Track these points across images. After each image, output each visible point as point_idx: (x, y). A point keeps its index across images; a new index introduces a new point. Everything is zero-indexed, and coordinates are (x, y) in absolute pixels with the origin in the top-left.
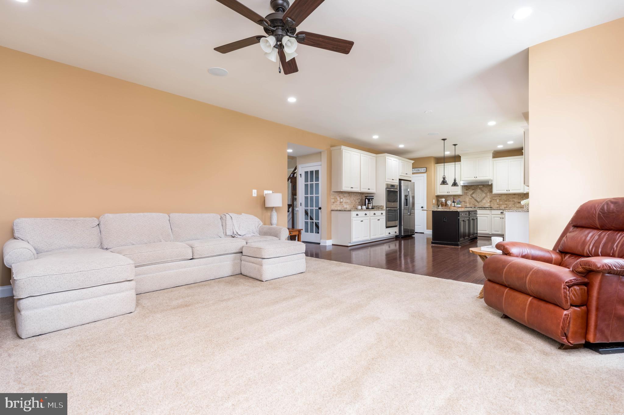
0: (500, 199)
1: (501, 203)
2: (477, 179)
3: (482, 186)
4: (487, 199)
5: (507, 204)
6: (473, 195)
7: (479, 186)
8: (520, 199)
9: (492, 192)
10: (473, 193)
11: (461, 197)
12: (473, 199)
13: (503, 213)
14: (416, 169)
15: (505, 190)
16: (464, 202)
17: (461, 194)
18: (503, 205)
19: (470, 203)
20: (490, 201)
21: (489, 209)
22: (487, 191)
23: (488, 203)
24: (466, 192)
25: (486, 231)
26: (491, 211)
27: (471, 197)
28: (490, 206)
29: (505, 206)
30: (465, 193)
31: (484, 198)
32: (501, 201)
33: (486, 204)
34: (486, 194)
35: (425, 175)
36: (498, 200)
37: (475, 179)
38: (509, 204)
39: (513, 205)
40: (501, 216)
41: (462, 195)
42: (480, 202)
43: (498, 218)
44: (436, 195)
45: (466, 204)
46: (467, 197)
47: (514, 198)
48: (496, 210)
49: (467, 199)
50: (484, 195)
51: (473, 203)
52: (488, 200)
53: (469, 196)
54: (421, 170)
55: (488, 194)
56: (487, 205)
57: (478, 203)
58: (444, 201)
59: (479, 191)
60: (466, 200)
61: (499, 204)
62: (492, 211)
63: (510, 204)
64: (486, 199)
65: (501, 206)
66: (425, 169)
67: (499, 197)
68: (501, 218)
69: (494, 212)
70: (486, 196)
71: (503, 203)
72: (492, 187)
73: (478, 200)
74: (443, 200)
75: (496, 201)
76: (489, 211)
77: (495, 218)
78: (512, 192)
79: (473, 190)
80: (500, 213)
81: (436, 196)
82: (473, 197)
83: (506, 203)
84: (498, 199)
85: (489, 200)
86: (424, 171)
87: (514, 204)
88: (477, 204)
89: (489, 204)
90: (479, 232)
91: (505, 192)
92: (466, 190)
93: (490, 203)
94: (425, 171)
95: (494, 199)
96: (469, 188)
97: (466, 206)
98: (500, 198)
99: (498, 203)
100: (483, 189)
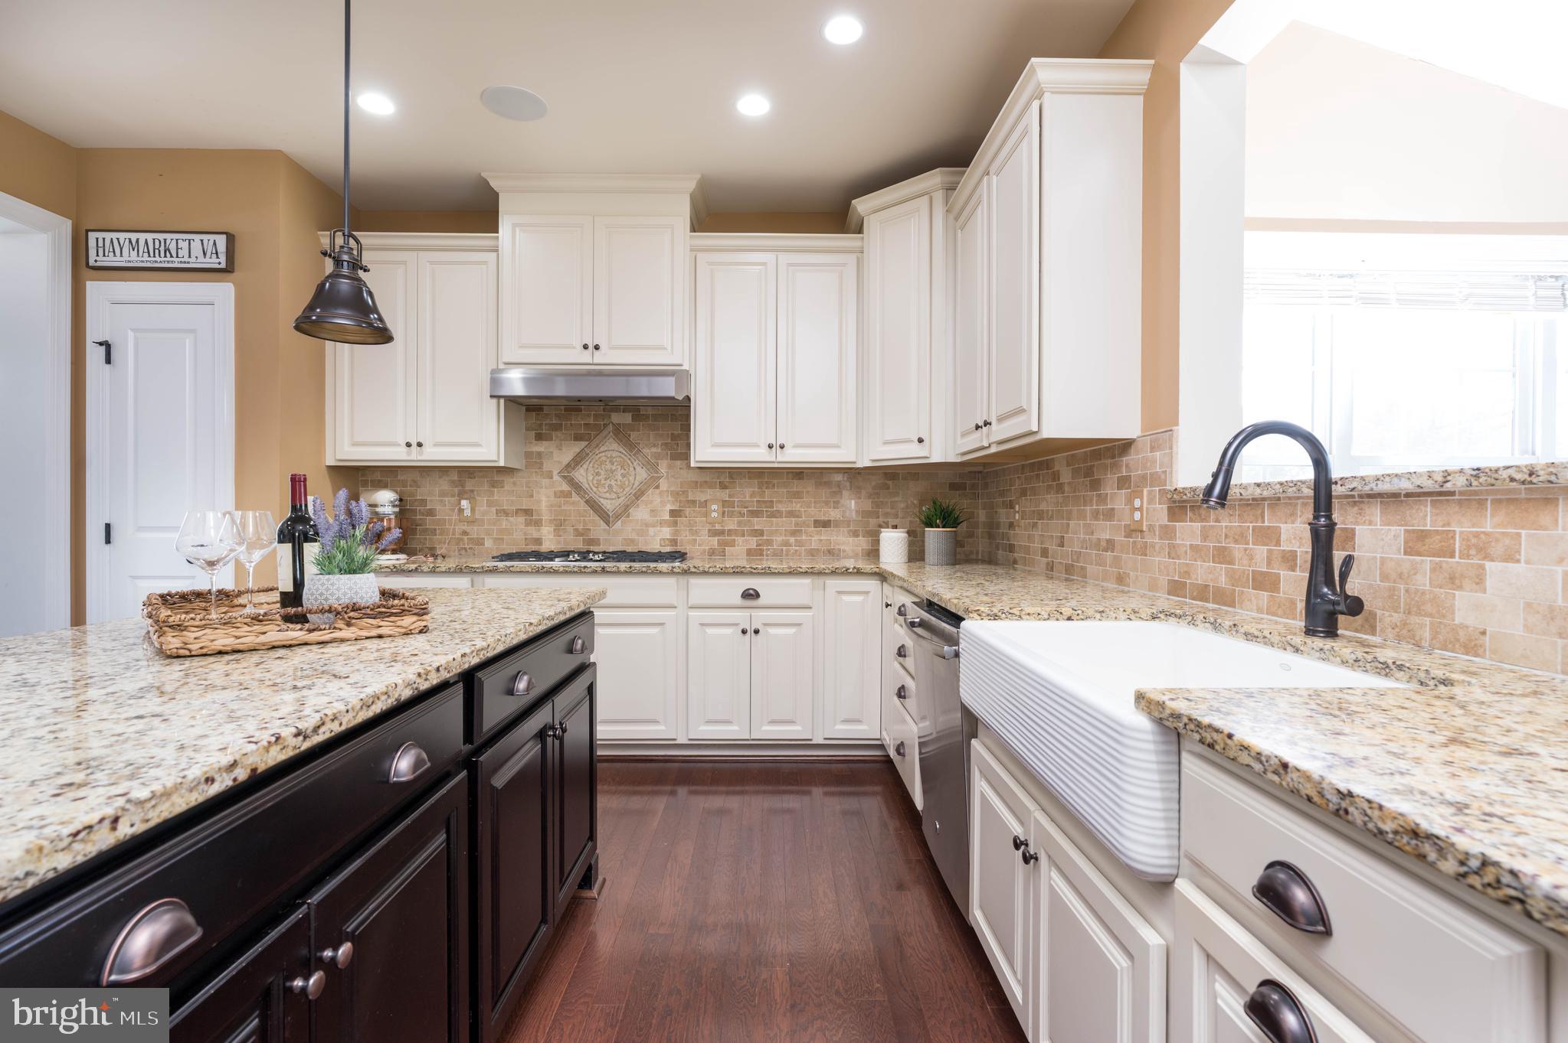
0: (724, 503)
1: (731, 524)
2: (599, 357)
3: (627, 418)
4: (657, 500)
5: (761, 533)
6: (581, 475)
7: (616, 418)
8: (827, 503)
9: (686, 457)
10: (577, 461)
11: (508, 481)
12: (575, 498)
13: (757, 595)
14: (142, 237)
15: (756, 446)
16: (521, 519)
17: (502, 463)
18: (740, 540)
19: (559, 525)
20: (673, 513)
21: (672, 573)
22: (654, 450)
23: (662, 523)
24: (539, 454)
25: (655, 722)
26: (683, 580)
27: (565, 487)
28: (674, 542)
29: (753, 543)
30: (528, 455)
31: (639, 494)
32: (731, 515)
33: (651, 531)
34: (652, 467)
35: (223, 292)
36: (715, 507)
37: (586, 357)
38: (772, 533)
39: (792, 540)
40: (742, 617)
41: (501, 470)
42: (618, 517)
43: (728, 631)
44: (330, 462)
45: (533, 532)
46: (545, 482)
47: (797, 495)
48: (714, 573)
49: (545, 496)
50: (642, 474)
51: (581, 527)
52: (663, 504)
53: (556, 477)
54: (184, 253)
55: (663, 466)
56: (657, 540)
57: (607, 523)
58: (388, 510)
59: (615, 446)
60: (539, 501)
61: (722, 533)
62: (694, 581)
63: (778, 529)
64: (653, 497)
65: (732, 544)
66: (221, 241)
67: (723, 486)
68: (744, 632)
69: (704, 589)
70: (653, 482)
71: (739, 523)
72: (686, 428)
73: (609, 505)
74: (385, 499)
75: (706, 515)
76: (671, 581)
77: (710, 631)
78: (795, 456)
79: (578, 438)
80: (738, 600)
81: (331, 468)
82: (577, 487)
83: (758, 523)
84: (714, 501)
85: (669, 507)
86: (211, 262)
87: (794, 533)
88: (598, 530)
89: (666, 532)
90: (604, 731)
91: (759, 456)
92: (539, 437)
93: (675, 523)
94: (223, 259)
95: (694, 502)
96: (557, 428)
97: (538, 541)
98: (724, 495)
99: (718, 527)
100: (633, 435)
